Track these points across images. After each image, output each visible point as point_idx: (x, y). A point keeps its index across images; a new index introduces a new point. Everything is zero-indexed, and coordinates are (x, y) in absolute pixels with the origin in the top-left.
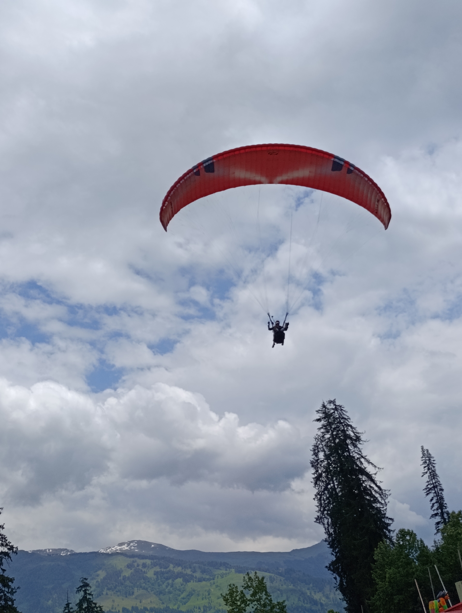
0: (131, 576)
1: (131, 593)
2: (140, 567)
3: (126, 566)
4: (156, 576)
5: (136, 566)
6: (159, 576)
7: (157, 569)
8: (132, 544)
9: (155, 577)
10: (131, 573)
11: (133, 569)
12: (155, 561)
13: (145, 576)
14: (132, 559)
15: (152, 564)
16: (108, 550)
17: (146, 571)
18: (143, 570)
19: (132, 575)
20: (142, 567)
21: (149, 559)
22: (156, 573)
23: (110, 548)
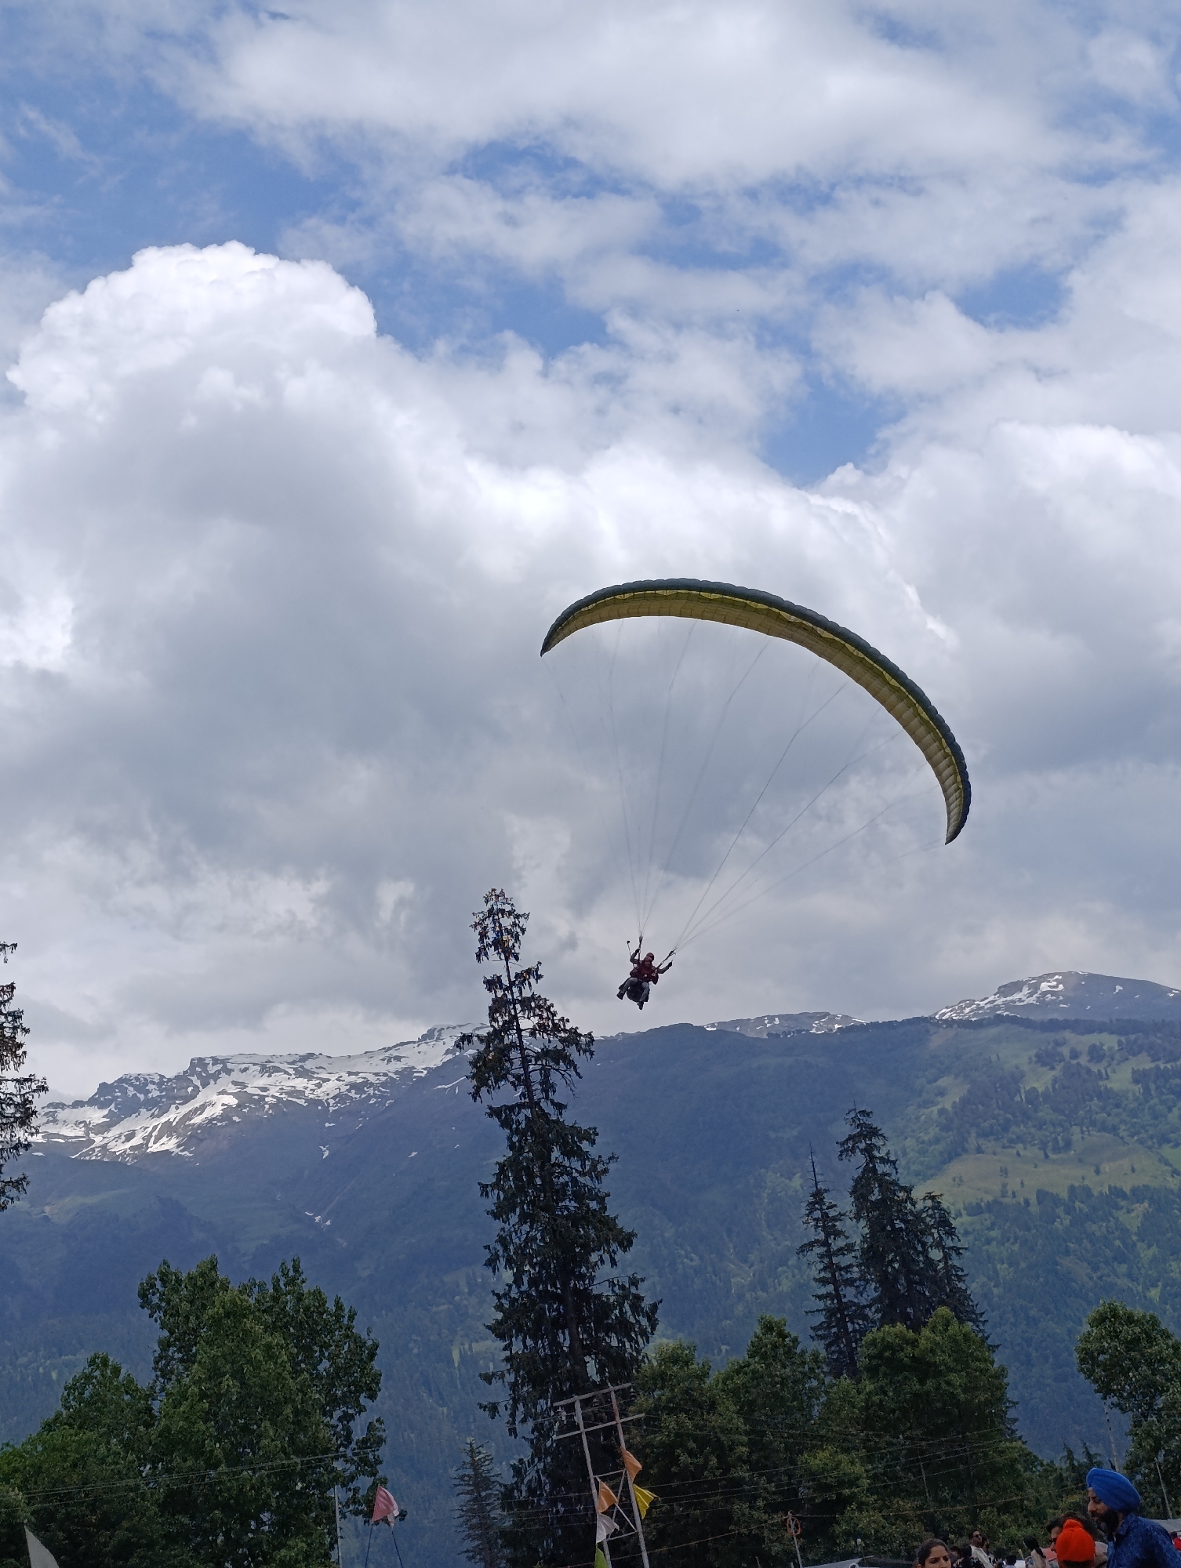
0: (1054, 1087)
1: (1061, 1143)
2: (1083, 1060)
3: (1034, 1059)
4: (1140, 1086)
5: (1068, 1059)
6: (1152, 1086)
7: (1144, 1063)
8: (1044, 986)
9: (1138, 1089)
10: (1055, 1081)
11: (1059, 1067)
12: (1132, 1037)
13: (1102, 1088)
14: (1051, 1036)
15: (1122, 1049)
16: (967, 1010)
17: (1103, 1072)
18: (1094, 1068)
19: (1057, 1086)
20: (1089, 1058)
21: (1112, 1032)
22: (1139, 1077)
23: (972, 1002)
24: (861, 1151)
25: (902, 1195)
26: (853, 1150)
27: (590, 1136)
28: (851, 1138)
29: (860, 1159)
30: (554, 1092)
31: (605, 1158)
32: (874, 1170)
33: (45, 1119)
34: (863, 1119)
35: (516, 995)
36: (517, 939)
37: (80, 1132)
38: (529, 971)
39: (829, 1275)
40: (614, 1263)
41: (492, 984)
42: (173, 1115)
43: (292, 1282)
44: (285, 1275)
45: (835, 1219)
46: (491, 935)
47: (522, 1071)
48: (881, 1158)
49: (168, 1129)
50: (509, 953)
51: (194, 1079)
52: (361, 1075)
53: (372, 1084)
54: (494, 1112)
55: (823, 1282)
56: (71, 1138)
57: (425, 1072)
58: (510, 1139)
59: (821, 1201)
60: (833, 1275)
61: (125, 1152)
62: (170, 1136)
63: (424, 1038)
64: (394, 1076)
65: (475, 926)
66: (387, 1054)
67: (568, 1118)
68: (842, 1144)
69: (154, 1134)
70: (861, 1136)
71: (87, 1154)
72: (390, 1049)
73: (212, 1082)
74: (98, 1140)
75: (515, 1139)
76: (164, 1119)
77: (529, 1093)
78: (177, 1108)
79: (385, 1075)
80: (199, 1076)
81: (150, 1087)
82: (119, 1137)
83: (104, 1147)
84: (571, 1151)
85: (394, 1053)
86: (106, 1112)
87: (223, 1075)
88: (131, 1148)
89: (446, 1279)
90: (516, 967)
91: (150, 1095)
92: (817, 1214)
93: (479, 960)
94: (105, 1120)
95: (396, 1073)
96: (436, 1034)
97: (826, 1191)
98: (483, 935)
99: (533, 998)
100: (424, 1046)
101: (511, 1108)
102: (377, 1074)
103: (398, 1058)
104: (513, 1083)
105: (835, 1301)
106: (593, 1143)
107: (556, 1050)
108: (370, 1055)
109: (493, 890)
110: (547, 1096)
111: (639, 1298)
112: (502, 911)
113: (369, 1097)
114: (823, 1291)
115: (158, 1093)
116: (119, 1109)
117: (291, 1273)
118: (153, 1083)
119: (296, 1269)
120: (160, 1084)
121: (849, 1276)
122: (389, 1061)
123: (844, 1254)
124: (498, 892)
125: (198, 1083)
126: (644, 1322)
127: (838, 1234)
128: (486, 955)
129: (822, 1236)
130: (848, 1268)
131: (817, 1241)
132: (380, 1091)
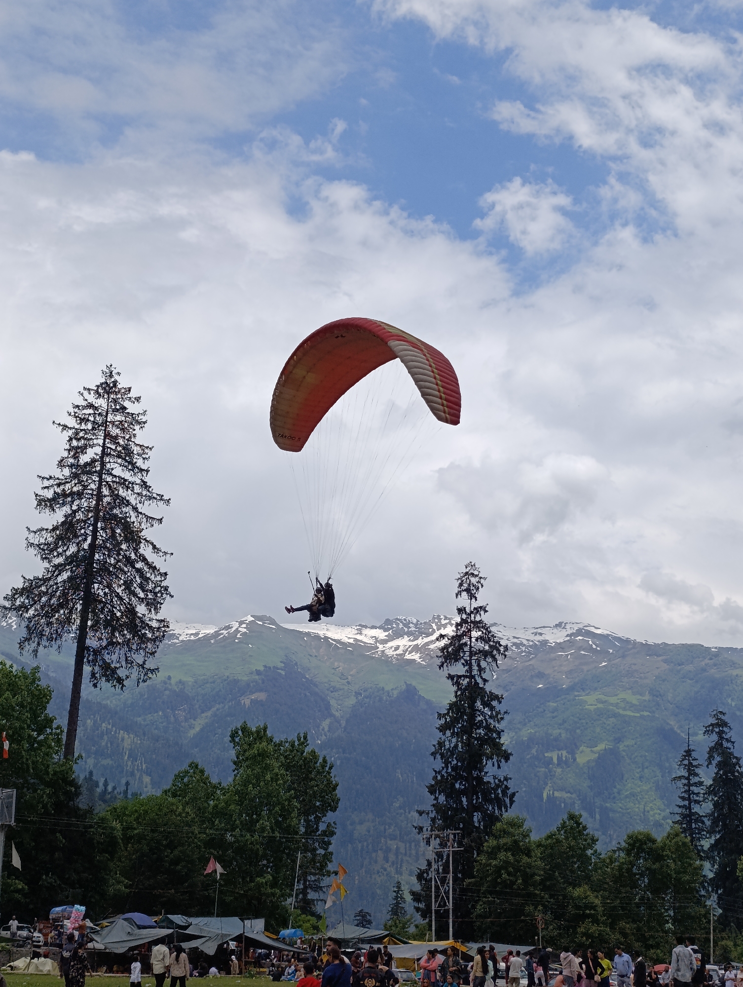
24: (716, 733)
25: (734, 761)
26: (712, 731)
27: (498, 699)
28: (712, 725)
29: (715, 737)
30: (485, 672)
31: (502, 712)
32: (721, 744)
33: (356, 632)
34: (720, 716)
35: (473, 618)
36: (478, 589)
37: (372, 641)
38: (481, 607)
39: (687, 796)
40: (499, 767)
41: (461, 611)
42: (420, 641)
43: (301, 744)
44: (299, 740)
45: (696, 767)
46: (465, 586)
47: (468, 658)
48: (727, 739)
49: (416, 649)
50: (472, 596)
51: (434, 625)
52: (520, 639)
53: (524, 645)
54: (451, 677)
55: (683, 798)
56: (368, 643)
57: (554, 644)
58: (456, 692)
59: (690, 755)
60: (689, 796)
61: (393, 655)
62: (417, 652)
63: (557, 626)
64: (537, 643)
65: (458, 580)
66: (535, 631)
67: (488, 687)
68: (706, 727)
69: (409, 649)
70: (718, 725)
71: (374, 653)
72: (537, 628)
73: (442, 628)
74: (381, 647)
75: (459, 693)
76: (415, 643)
77: (470, 670)
78: (422, 639)
79: (532, 641)
80: (437, 624)
81: (411, 625)
82: (391, 648)
83: (383, 651)
84: (486, 704)
85: (539, 631)
86: (387, 633)
87: (449, 626)
88: (396, 655)
89: (546, 755)
90: (475, 604)
91: (410, 629)
92: (686, 762)
93: (457, 597)
94: (386, 638)
95: (538, 641)
96: (563, 625)
97: (693, 750)
98: (461, 585)
99: (480, 622)
100: (555, 631)
101: (459, 677)
102: (528, 640)
103: (541, 634)
104: (463, 664)
105: (688, 810)
106: (500, 702)
107: (486, 651)
108: (526, 629)
109: (471, 562)
110: (480, 674)
111: (507, 788)
112: (473, 574)
113: (522, 652)
114: (682, 803)
115: (414, 629)
116: (393, 633)
117: (302, 739)
118: (412, 623)
119: (305, 738)
120: (416, 625)
121: (697, 798)
122: (536, 635)
123: (697, 786)
124: (472, 564)
125: (435, 627)
126: (507, 801)
127: (697, 775)
128: (461, 595)
129: (686, 775)
130: (698, 794)
131: (683, 776)
132: (528, 649)
